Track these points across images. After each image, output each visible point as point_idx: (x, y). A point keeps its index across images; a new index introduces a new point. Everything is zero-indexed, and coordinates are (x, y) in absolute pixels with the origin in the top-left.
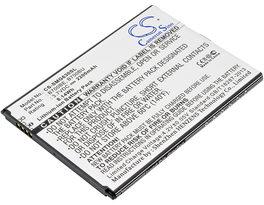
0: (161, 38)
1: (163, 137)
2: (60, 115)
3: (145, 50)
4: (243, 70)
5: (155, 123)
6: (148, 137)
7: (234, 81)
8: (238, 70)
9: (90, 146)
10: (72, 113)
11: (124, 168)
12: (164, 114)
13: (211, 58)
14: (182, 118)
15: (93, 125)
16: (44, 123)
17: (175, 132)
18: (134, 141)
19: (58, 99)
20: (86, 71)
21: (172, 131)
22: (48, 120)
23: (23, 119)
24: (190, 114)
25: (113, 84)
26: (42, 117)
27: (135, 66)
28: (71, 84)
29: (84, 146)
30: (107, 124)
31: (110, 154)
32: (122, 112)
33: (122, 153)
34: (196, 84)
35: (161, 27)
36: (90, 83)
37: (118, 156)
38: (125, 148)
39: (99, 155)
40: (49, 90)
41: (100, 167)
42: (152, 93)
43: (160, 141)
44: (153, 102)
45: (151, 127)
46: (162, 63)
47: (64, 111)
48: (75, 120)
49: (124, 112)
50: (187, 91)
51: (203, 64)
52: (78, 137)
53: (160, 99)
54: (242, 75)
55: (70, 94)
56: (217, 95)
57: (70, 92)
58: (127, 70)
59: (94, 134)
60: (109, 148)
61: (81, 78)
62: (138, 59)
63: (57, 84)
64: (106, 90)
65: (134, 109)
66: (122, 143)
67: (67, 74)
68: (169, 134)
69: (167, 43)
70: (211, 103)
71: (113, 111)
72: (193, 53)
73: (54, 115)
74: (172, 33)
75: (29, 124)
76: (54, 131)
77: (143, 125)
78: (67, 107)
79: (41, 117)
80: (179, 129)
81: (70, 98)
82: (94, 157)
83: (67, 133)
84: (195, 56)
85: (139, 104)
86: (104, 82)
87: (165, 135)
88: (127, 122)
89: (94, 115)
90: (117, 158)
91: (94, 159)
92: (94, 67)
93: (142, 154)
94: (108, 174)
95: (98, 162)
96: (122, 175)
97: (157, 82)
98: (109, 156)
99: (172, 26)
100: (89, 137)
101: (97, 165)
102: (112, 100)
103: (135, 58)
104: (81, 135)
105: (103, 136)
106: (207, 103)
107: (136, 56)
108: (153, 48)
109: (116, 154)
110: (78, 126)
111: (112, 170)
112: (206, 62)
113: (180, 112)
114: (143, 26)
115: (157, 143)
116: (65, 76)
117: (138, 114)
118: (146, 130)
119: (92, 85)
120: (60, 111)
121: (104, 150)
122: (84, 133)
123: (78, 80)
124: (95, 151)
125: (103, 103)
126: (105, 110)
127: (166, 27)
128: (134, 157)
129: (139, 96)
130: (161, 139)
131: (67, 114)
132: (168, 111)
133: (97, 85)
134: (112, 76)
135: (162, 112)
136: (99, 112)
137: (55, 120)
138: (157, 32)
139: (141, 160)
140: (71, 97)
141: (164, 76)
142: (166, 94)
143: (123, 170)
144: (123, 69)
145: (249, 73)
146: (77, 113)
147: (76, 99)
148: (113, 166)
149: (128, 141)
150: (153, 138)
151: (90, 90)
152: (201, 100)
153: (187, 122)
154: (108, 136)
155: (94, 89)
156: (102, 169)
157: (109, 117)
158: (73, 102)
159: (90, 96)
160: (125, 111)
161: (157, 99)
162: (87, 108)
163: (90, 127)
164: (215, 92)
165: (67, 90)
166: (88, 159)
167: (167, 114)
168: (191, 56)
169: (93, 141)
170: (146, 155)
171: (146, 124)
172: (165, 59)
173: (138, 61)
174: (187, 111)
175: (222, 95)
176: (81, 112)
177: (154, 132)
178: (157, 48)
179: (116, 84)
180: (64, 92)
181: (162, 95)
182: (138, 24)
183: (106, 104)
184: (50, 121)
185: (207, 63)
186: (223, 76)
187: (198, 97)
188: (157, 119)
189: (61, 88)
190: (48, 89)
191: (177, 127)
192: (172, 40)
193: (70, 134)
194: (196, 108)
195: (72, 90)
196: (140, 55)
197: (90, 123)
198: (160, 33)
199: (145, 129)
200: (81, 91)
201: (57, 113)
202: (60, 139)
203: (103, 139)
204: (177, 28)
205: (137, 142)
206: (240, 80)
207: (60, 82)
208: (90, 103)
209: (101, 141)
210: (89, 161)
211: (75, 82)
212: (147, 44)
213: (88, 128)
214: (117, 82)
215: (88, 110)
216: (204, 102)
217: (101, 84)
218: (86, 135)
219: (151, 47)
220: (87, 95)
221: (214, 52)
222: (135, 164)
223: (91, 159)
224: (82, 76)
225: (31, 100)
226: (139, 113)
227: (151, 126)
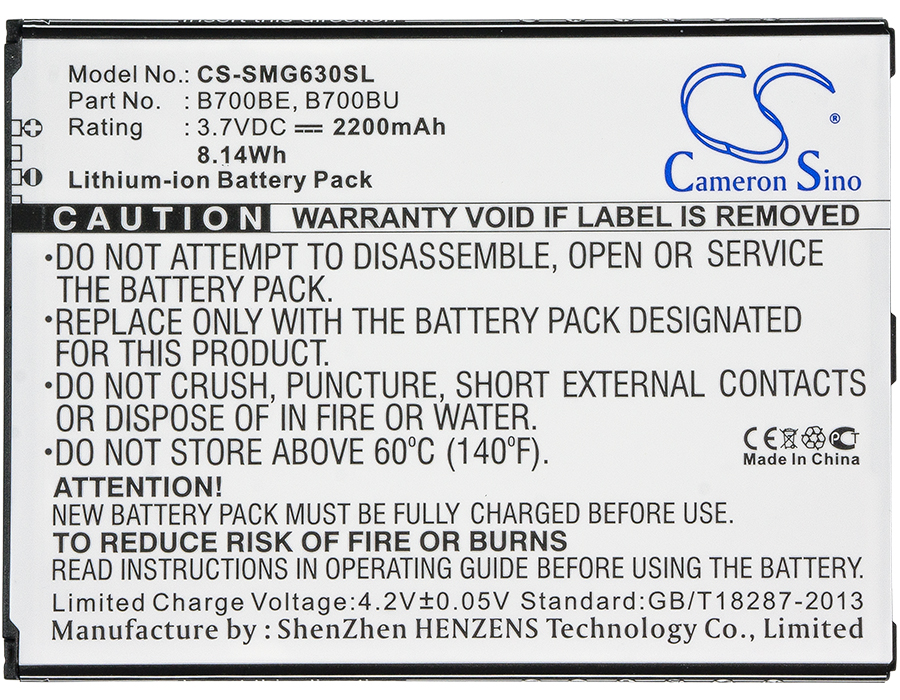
0: (760, 209)
1: (347, 614)
2: (150, 223)
3: (654, 212)
4: (850, 600)
5: (379, 540)
6: (307, 569)
7: (774, 616)
8: (835, 585)
9: (114, 437)
10: (189, 252)
11: (130, 613)
12: (439, 530)
13: (808, 453)
14: (476, 598)
15: (204, 361)
16: (73, 212)
17: (399, 631)
18: (255, 543)
19: (204, 154)
20: (393, 116)
21: (400, 616)
22: (98, 211)
23: (28, 133)
24: (514, 610)
25: (419, 257)
26: (91, 181)
27: (558, 246)
28: (301, 128)
29: (99, 419)
30: (247, 400)
31: (142, 520)
32: (334, 399)
33: (179, 553)
34: (657, 512)
35: (809, 160)
36: (358, 181)
37: (158, 553)
38: (205, 542)
39: (111, 494)
40: (214, 87)
41: (67, 541)
42: (491, 411)
43: (324, 621)
44: (457, 450)
45: (352, 541)
46: (648, 319)
47: (175, 223)
48: (172, 286)
49: (339, 402)
50: (600, 513)
51: (763, 451)
52: (117, 365)
53: (489, 459)
54: (823, 615)
55: (259, 167)
56: (667, 617)
57: (265, 160)
58: (515, 238)
59: (171, 402)
60: (160, 498)
61: (352, 132)
62: (597, 225)
63: (257, 87)
64: (374, 257)
65: (377, 421)
66: (214, 514)
67: (327, 73)
68: (375, 618)
69: (753, 252)
70: (615, 630)
71: (311, 367)
72: (781, 377)
73: (131, 208)
74: (811, 222)
75: (28, 172)
76: (74, 271)
77: (338, 511)
78: (198, 210)
79: (91, 175)
80: (424, 633)
81: (243, 182)
82: (90, 486)
83: (101, 316)
84: (774, 393)
85: (412, 416)
86: (400, 223)
87: (360, 612)
88: (308, 450)
89: (244, 324)
90: (145, 556)
91: (80, 495)
92: (436, 124)
93: (227, 616)
94: (65, 589)
95: (80, 519)
96: (99, 632)
97: (554, 383)
98: (133, 527)
99: (847, 195)
100: (146, 399)
101: (67, 528)
102: (350, 320)
103: (591, 216)
104: (134, 367)
105: (189, 433)
106: (605, 618)
107: (604, 210)
108: (689, 226)
109: (159, 541)
110: (159, 321)
111: (89, 588)
112: (780, 453)
113: (495, 570)
114: (758, 97)
115: (310, 619)
116: (315, 74)
117: (367, 454)
118: (329, 540)
119: (357, 196)
120: (163, 211)
121: (140, 493)
122: (146, 367)
123: (337, 132)
124: (113, 470)
125: (316, 303)
126: (291, 339)
127: (823, 176)
128: (196, 605)
129: (445, 386)
130: (335, 617)
131: (168, 241)
132: (464, 526)
133: (368, 216)
134: (448, 217)
135: (445, 515)
136: (265, 329)
137: (116, 227)
139: (202, 632)
140: (249, 181)
141: (596, 383)
142: (528, 457)
143: (118, 619)
144: (511, 226)
145: (856, 631)
146: (204, 268)
147: (251, 208)
148: (105, 574)
149: (239, 527)
150: (319, 587)
151: (328, 211)
152: (602, 586)
153: (472, 628)
154: (203, 446)
155: (343, 218)
156: (68, 554)
157: (277, 378)
158: (233, 210)
159: (305, 237)
160: (346, 399)
161: (481, 452)
162: (249, 275)
163: (186, 366)
164: (677, 600)
165: (267, 141)
166: (63, 480)
167: (450, 540)
168: (765, 383)
169: (142, 424)
170: (234, 632)
171: (353, 512)
172: (674, 313)
173: (587, 238)
174: (515, 587)
175: (682, 632)
176: (219, 271)
177: (343, 569)
178: (699, 240)
179: (427, 262)
180: (250, 141)
181: (512, 452)
182: (751, 77)
183: (321, 316)
184: (99, 219)
185: (782, 460)
186: (766, 564)
187: (607, 566)
188: (403, 524)
189: (256, 112)
190: (214, 80)
191: (425, 615)
192: (785, 253)
193: (105, 331)
194: (556, 603)
195: (280, 155)
196: (620, 216)
197: (200, 347)
198: (780, 183)
199: (330, 528)
200: (300, 185)
201: (147, 209)
202: (59, 319)
203: (179, 445)
204: (850, 215)
205: (256, 555)
206: (798, 630)
207: (271, 87)
208: (278, 267)
209: (164, 451)
210: (62, 488)
211: (316, 128)
212: (690, 188)
213: (173, 359)
214: (438, 257)
215: (247, 289)
216: (604, 604)
217: (385, 221)
218: (147, 380)
219: (689, 217)
220: (299, 224)
221: (847, 438)
222: (173, 632)
223: (73, 486)
224: (360, 129)
225: (124, 76)
226: (377, 451)
227: (355, 537)
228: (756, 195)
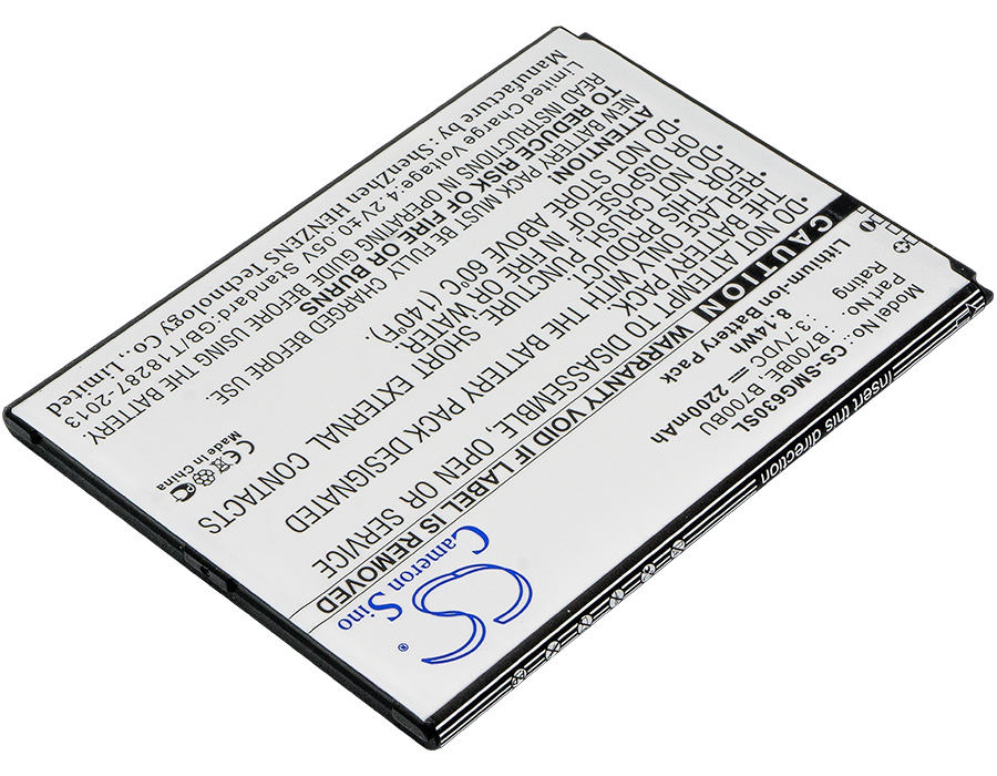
0: (392, 562)
1: (398, 182)
2: (769, 259)
3: (461, 506)
4: (77, 419)
5: (423, 228)
6: (449, 184)
7: (120, 377)
8: (96, 420)
9: (648, 156)
10: (727, 266)
11: (527, 90)
12: (391, 260)
13: (198, 468)
14: (326, 247)
15: (646, 226)
16: (820, 229)
17: (354, 198)
18: (497, 172)
19: (785, 315)
20: (695, 422)
21: (365, 203)
22: (808, 241)
23: (901, 243)
24: (295, 258)
25: (582, 369)
26: (832, 251)
27: (502, 442)
28: (744, 371)
29: (671, 157)
30: (594, 228)
31: (578, 134)
32: (542, 267)
33: (537, 135)
34: (262, 368)
35: (394, 612)
36: (672, 375)
37: (549, 127)
38: (528, 151)
39: (614, 130)
40: (825, 349)
41: (609, 94)
42: (435, 334)
43: (406, 171)
44: (431, 301)
45: (439, 215)
46: (393, 451)
47: (754, 270)
48: (714, 243)
49: (536, 268)
50: (300, 340)
51: (232, 446)
52: (692, 184)
53: (406, 313)
54: (86, 399)
55: (742, 334)
56: (191, 325)
57: (744, 340)
58: (534, 425)
59: (636, 193)
60: (582, 150)
61: (710, 394)
62: (490, 471)
63: (799, 370)
64: (611, 347)
65: (501, 278)
66: (540, 167)
67: (766, 410)
68: (375, 194)
69: (369, 537)
70: (218, 294)
71: (578, 270)
72: (266, 490)
73: (790, 258)
74: (349, 582)
75: (874, 226)
76: (781, 205)
77: (467, 222)
78: (749, 287)
79: (836, 253)
80: (338, 209)
81: (742, 319)
82: (631, 124)
83: (734, 199)
84: (260, 479)
85: (483, 295)
86: (617, 376)
87: (390, 189)
88: (524, 235)
89: (644, 259)
90: (554, 121)
91: (631, 117)
92: (663, 438)
93: (468, 130)
94: (580, 75)
95: (616, 108)
96: (534, 71)
97: (414, 377)
98: (580, 127)
99: (343, 614)
100: (655, 184)
101: (618, 98)
102: (584, 309)
103: (500, 473)
104: (682, 191)
105: (607, 188)
106: (232, 296)
107: (496, 482)
108: (429, 516)
109: (556, 132)
110: (697, 222)
111: (568, 84)
112: (218, 454)
113: (332, 267)
114: (471, 617)
115: (416, 165)
116: (773, 403)
117: (485, 259)
118: (454, 206)
119: (664, 367)
120: (769, 271)
121: (598, 144)
122: (675, 196)
123: (719, 386)
124: (629, 140)
125: (615, 301)
126: (606, 277)
127: (372, 611)
128: (494, 122)
129: (483, 325)
130: (404, 175)
131: (745, 261)
132: (375, 271)
133: (643, 364)
134: (591, 402)
135: (397, 268)
136: (629, 266)
137: (786, 242)
138: (410, 587)
139: (473, 114)
140: (739, 324)
141: (387, 398)
142: (382, 332)
143: (529, 86)
144: (546, 428)
145: (55, 408)
146: (707, 264)
147: (719, 313)
148: (566, 97)
149: (518, 172)
150: (431, 182)
151: (671, 347)
152: (253, 308)
153: (310, 232)
154: (591, 190)
155: (656, 351)
156: (600, 89)
157: (590, 251)
158: (728, 304)
159: (666, 324)
160: (534, 272)
161: (415, 312)
162: (674, 284)
163: (653, 215)
164: (195, 337)
165: (756, 349)
166: (650, 115)
167: (379, 260)
168: (274, 479)
169: (640, 172)
170: (454, 127)
171: (457, 228)
172: (381, 468)
173: (487, 461)
174: (307, 269)
175: (172, 325)
176: (696, 270)
177: (427, 200)
178: (411, 516)
179: (573, 371)
180: (768, 341)
181: (396, 326)
182: (489, 624)
183: (605, 297)
184: (802, 238)
185: (212, 451)
186: (157, 396)
187: (266, 316)
188: (418, 244)
189: (782, 357)
190: (830, 352)
191: (348, 216)
192: (347, 551)
193: (723, 194)
194: (272, 280)
195: (738, 349)
196: (481, 486)
197: (655, 229)
198: (399, 584)
199: (460, 212)
200: (705, 346)
201: (780, 265)
202: (757, 179)
203: (606, 180)
204: (325, 605)
205: (487, 168)
206: (96, 380)
207: (788, 378)
208: (663, 298)
209: (612, 172)
210: (646, 112)
211: (734, 379)
212: (454, 536)
213: (664, 212)
214: (570, 378)
215: (667, 275)
216: (241, 301)
217: (628, 369)
218: (666, 192)
219: (435, 521)
220: (679, 328)
221: (182, 494)
222: (490, 102)
223: (640, 118)
224: (707, 399)
225: (886, 312)
226: (481, 265)
227: (440, 219)
228: (406, 566)
